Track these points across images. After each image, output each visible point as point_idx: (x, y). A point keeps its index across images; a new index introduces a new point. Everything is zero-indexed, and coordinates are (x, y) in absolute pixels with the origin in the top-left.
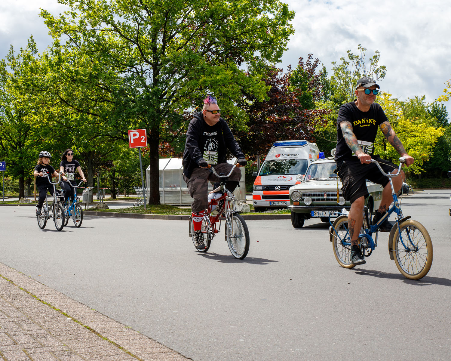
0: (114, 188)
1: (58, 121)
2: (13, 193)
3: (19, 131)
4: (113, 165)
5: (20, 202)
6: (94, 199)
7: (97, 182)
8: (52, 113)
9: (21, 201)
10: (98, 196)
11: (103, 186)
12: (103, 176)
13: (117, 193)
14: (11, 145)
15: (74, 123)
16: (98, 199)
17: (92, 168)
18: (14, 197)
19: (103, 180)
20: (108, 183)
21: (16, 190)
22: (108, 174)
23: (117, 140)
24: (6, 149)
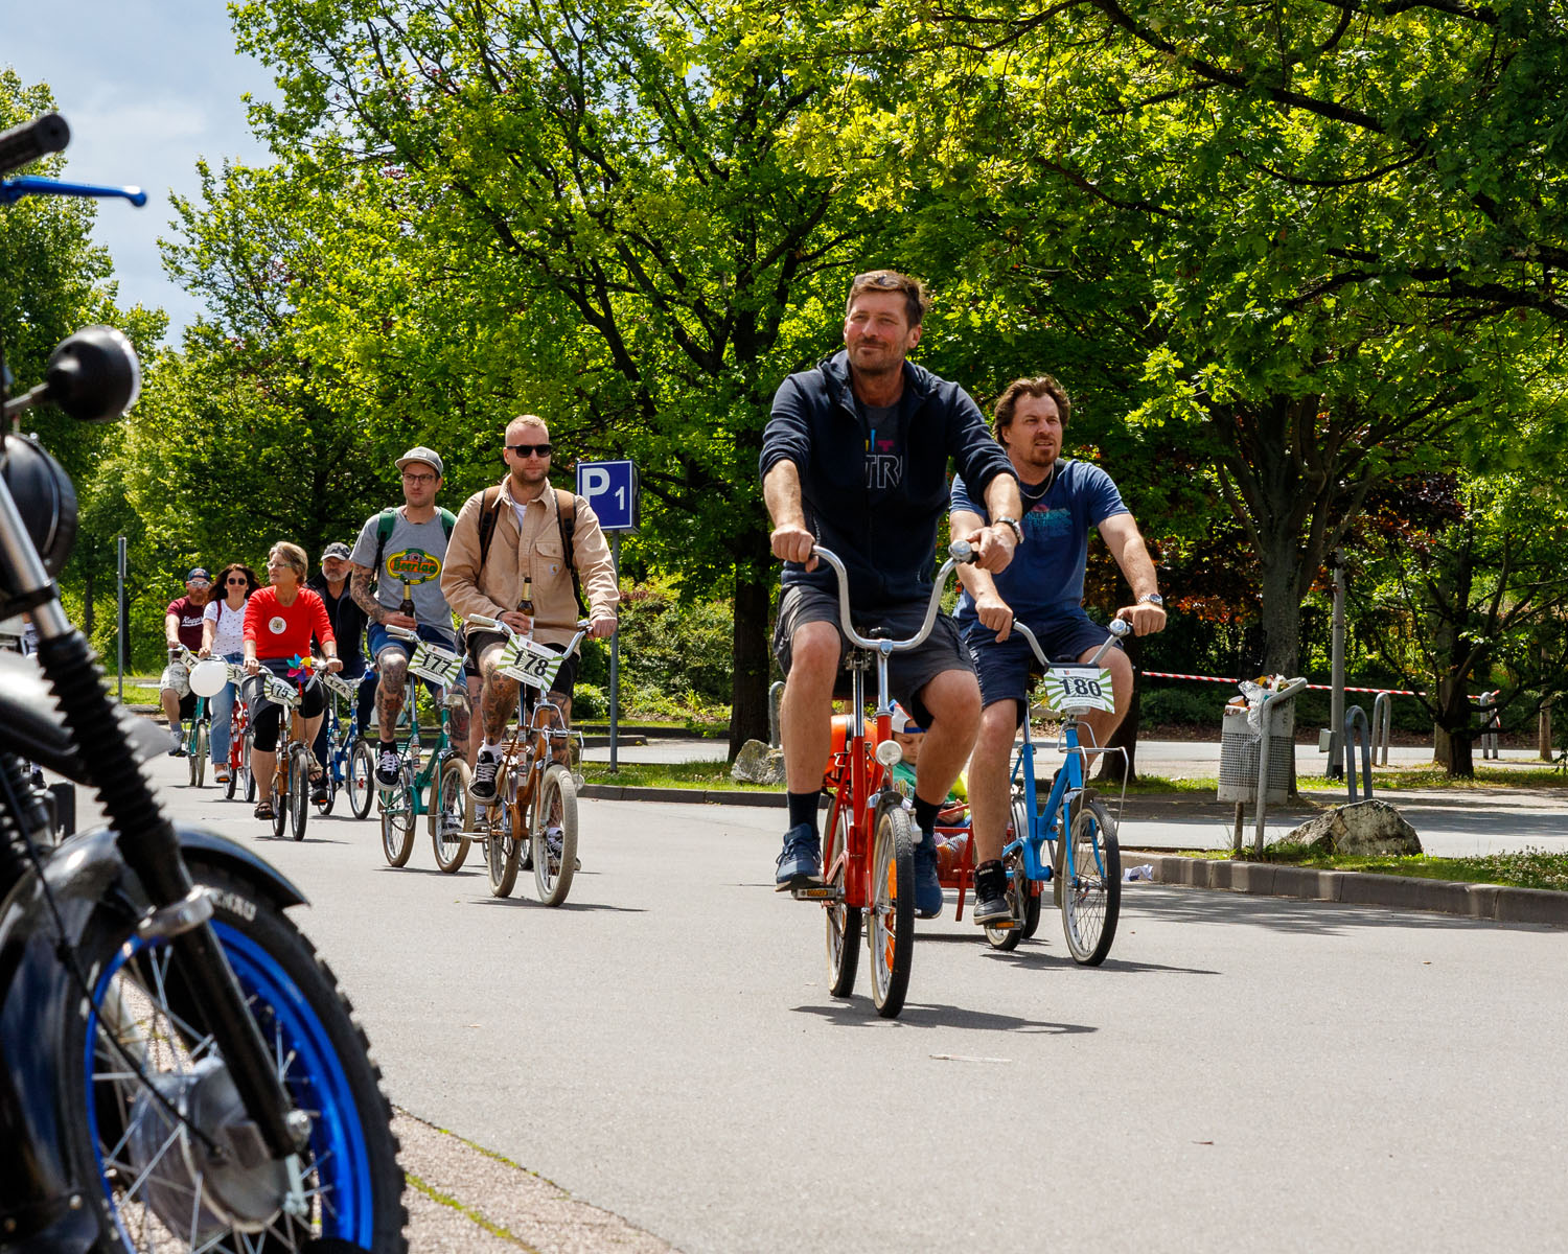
0: (1460, 690)
1: (1047, 152)
2: (681, 702)
3: (747, 231)
4: (1455, 514)
5: (737, 771)
6: (1300, 770)
7: (1322, 638)
8: (1001, 92)
9: (748, 766)
10: (1334, 749)
11: (1374, 675)
12: (1378, 594)
13: (1486, 729)
14: (680, 335)
15: (1173, 174)
16: (1335, 771)
17: (1294, 531)
18: (690, 734)
19: (1371, 625)
20: (1412, 653)
21: (708, 686)
22: (1413, 577)
23: (1500, 310)
24: (644, 363)
